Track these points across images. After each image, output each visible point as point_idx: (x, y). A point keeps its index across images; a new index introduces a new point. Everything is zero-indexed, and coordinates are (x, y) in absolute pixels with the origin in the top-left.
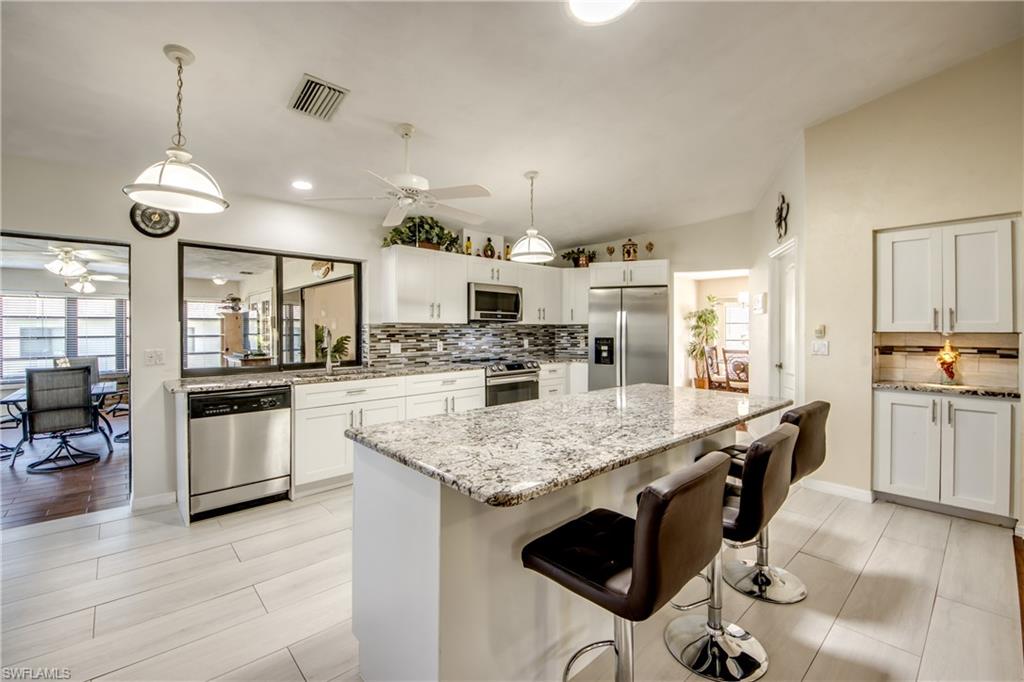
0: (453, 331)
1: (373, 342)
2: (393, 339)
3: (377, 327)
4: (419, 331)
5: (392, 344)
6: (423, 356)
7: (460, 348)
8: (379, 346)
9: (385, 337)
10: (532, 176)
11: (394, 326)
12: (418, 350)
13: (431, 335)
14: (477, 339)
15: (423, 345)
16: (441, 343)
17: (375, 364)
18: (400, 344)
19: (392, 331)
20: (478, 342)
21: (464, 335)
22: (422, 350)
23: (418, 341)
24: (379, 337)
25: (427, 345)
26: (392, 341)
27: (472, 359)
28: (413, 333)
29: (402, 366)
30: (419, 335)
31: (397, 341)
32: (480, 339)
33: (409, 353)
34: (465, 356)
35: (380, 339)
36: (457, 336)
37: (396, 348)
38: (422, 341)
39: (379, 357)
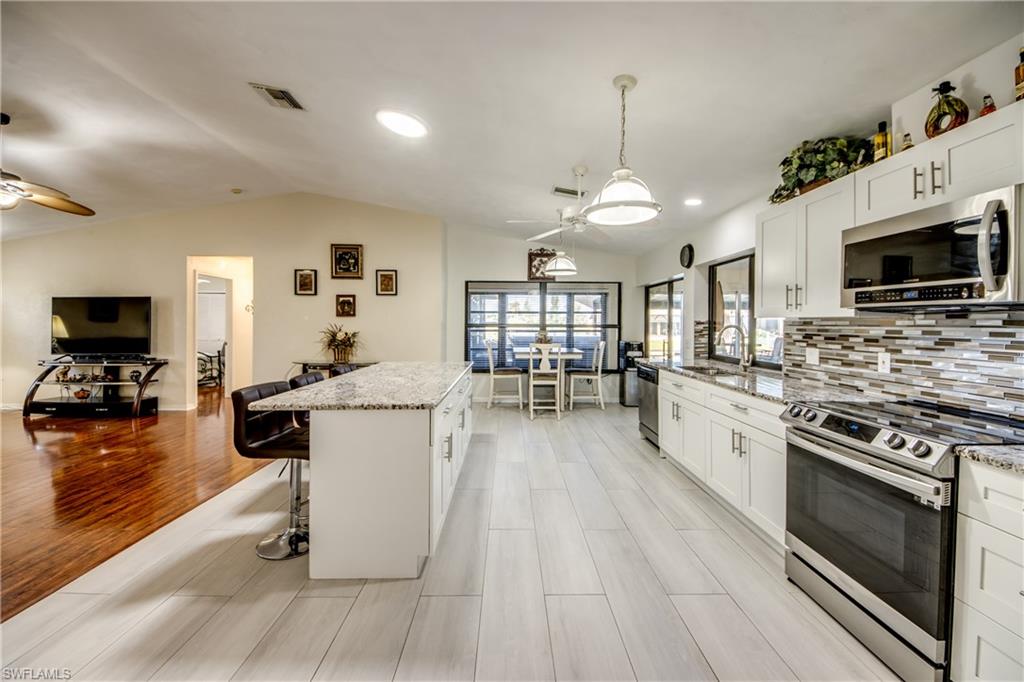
0: (918, 332)
1: (789, 344)
2: (810, 342)
3: (793, 324)
4: (847, 331)
5: (808, 349)
6: (853, 376)
7: (934, 376)
8: (795, 349)
9: (800, 338)
10: (625, 83)
11: (811, 323)
12: (844, 364)
13: (866, 340)
14: (993, 356)
15: (853, 356)
16: (889, 354)
17: (791, 374)
18: (817, 350)
19: (810, 329)
20: (1004, 369)
21: (950, 342)
22: (851, 364)
23: (844, 348)
24: (795, 337)
25: (859, 357)
26: (809, 345)
27: (973, 407)
28: (837, 334)
29: (821, 384)
30: (845, 337)
31: (815, 346)
32: (1009, 358)
33: (831, 366)
34: (947, 396)
35: (795, 341)
36: (931, 344)
37: (812, 356)
38: (852, 348)
39: (794, 365)
